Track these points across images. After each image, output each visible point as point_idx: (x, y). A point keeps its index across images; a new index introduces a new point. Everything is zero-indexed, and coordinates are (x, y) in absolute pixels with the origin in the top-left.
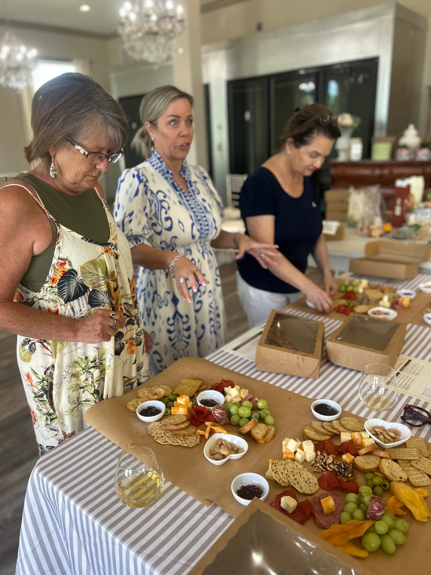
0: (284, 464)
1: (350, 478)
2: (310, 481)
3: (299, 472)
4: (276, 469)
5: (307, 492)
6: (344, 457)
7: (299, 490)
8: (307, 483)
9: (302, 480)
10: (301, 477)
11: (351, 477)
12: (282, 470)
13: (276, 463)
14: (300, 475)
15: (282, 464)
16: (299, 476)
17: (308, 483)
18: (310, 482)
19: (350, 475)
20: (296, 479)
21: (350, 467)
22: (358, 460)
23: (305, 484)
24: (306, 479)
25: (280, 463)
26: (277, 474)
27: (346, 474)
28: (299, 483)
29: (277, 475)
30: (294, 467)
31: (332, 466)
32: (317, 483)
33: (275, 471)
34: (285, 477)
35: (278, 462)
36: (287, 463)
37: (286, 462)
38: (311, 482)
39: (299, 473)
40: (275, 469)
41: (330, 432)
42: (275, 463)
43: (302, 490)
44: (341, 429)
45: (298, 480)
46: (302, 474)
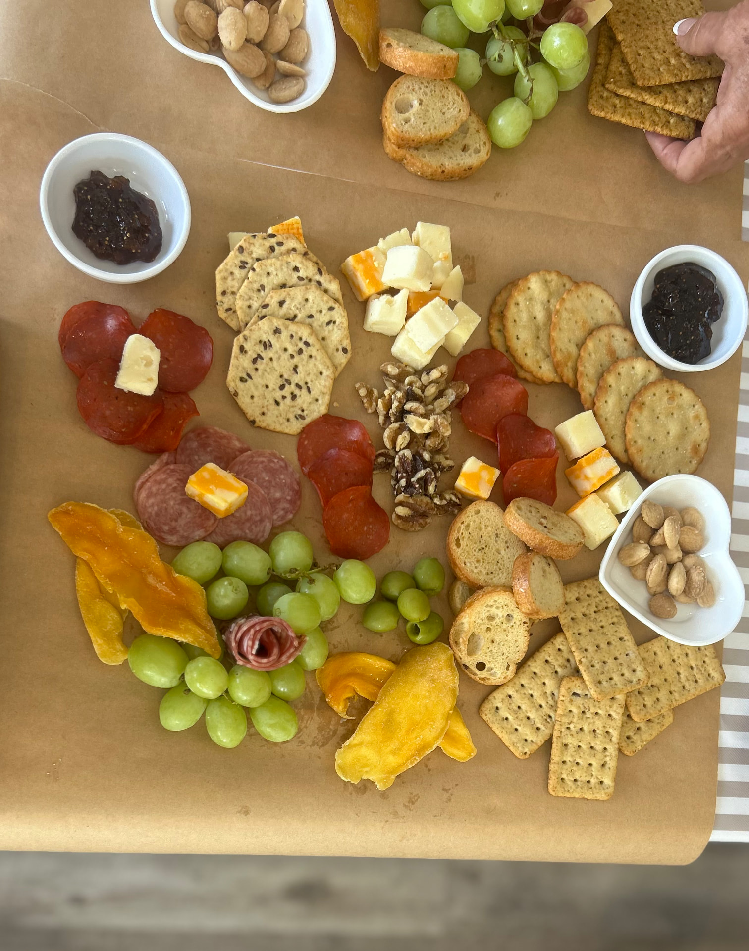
0: (302, 274)
1: (394, 516)
2: (297, 392)
3: (307, 344)
4: (258, 260)
5: (244, 401)
6: (472, 465)
7: (233, 374)
8: (282, 387)
9: (283, 365)
10: (292, 356)
11: (399, 517)
12: (276, 280)
13: (283, 248)
14: (300, 351)
15: (296, 269)
16: (291, 350)
17: (287, 391)
18: (294, 397)
19: (401, 511)
20: (267, 345)
21: (442, 498)
22: (483, 512)
23: (274, 382)
24: (296, 379)
25: (295, 260)
26: (244, 272)
27: (401, 497)
28: (260, 365)
29: (238, 273)
30: (316, 315)
31: (403, 440)
32: (308, 420)
33: (249, 261)
34: (255, 304)
35: (294, 250)
36: (319, 284)
37: (317, 277)
38: (299, 401)
39: (301, 345)
40: (255, 255)
41: (575, 370)
42: (280, 244)
43: (241, 385)
44: (610, 405)
45: (266, 354)
46: (305, 356)
